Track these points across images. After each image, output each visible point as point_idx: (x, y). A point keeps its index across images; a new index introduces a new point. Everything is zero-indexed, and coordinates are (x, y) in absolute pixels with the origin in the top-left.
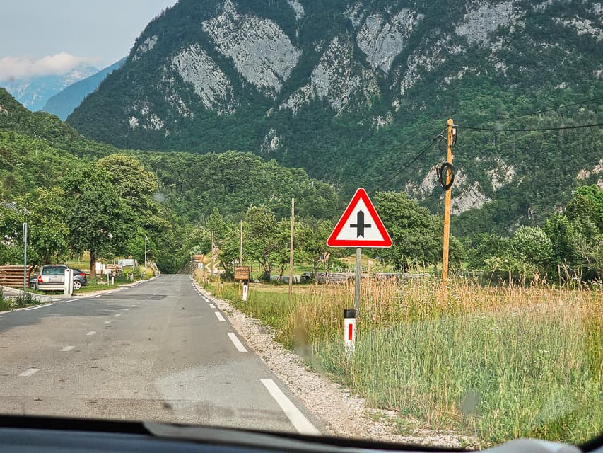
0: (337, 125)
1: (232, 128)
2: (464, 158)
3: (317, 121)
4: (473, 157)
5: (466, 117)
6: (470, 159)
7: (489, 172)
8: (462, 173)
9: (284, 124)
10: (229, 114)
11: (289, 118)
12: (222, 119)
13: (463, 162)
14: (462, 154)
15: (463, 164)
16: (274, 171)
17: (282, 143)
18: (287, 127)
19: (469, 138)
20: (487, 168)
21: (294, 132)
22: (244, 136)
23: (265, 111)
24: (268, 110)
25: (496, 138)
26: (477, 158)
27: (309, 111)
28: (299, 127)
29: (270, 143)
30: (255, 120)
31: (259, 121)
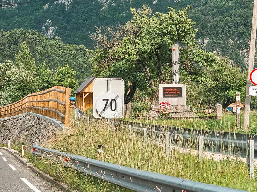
0: (104, 16)
1: (15, 19)
2: (219, 40)
3: (87, 13)
4: (227, 39)
5: (216, 8)
6: (224, 41)
7: (241, 52)
8: (218, 52)
9: (59, 15)
10: (12, 8)
11: (63, 11)
12: (6, 12)
13: (217, 43)
14: (217, 37)
15: (218, 45)
16: (58, 47)
17: (57, 32)
18: (61, 18)
19: (223, 23)
20: (239, 49)
21: (67, 23)
22: (24, 26)
23: (42, 6)
24: (44, 5)
25: (247, 23)
26: (230, 40)
27: (80, 5)
28: (71, 18)
29: (47, 32)
30: (34, 13)
31: (37, 14)
